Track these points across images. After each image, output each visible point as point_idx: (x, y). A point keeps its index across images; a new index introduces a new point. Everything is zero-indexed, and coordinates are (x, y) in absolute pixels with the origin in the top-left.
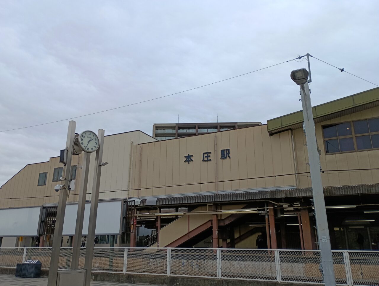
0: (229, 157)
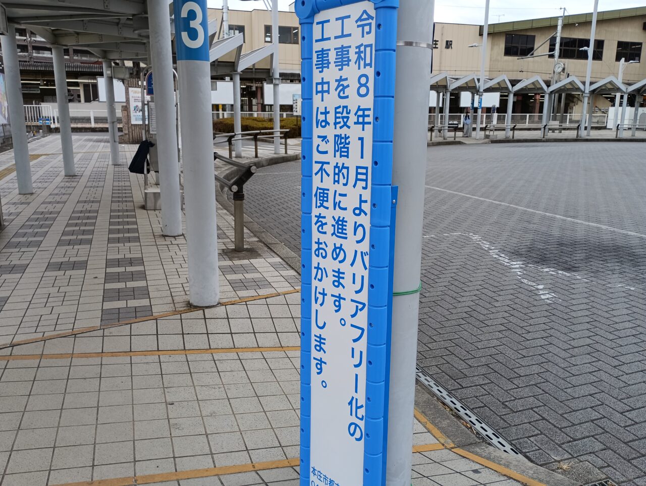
0: (452, 48)
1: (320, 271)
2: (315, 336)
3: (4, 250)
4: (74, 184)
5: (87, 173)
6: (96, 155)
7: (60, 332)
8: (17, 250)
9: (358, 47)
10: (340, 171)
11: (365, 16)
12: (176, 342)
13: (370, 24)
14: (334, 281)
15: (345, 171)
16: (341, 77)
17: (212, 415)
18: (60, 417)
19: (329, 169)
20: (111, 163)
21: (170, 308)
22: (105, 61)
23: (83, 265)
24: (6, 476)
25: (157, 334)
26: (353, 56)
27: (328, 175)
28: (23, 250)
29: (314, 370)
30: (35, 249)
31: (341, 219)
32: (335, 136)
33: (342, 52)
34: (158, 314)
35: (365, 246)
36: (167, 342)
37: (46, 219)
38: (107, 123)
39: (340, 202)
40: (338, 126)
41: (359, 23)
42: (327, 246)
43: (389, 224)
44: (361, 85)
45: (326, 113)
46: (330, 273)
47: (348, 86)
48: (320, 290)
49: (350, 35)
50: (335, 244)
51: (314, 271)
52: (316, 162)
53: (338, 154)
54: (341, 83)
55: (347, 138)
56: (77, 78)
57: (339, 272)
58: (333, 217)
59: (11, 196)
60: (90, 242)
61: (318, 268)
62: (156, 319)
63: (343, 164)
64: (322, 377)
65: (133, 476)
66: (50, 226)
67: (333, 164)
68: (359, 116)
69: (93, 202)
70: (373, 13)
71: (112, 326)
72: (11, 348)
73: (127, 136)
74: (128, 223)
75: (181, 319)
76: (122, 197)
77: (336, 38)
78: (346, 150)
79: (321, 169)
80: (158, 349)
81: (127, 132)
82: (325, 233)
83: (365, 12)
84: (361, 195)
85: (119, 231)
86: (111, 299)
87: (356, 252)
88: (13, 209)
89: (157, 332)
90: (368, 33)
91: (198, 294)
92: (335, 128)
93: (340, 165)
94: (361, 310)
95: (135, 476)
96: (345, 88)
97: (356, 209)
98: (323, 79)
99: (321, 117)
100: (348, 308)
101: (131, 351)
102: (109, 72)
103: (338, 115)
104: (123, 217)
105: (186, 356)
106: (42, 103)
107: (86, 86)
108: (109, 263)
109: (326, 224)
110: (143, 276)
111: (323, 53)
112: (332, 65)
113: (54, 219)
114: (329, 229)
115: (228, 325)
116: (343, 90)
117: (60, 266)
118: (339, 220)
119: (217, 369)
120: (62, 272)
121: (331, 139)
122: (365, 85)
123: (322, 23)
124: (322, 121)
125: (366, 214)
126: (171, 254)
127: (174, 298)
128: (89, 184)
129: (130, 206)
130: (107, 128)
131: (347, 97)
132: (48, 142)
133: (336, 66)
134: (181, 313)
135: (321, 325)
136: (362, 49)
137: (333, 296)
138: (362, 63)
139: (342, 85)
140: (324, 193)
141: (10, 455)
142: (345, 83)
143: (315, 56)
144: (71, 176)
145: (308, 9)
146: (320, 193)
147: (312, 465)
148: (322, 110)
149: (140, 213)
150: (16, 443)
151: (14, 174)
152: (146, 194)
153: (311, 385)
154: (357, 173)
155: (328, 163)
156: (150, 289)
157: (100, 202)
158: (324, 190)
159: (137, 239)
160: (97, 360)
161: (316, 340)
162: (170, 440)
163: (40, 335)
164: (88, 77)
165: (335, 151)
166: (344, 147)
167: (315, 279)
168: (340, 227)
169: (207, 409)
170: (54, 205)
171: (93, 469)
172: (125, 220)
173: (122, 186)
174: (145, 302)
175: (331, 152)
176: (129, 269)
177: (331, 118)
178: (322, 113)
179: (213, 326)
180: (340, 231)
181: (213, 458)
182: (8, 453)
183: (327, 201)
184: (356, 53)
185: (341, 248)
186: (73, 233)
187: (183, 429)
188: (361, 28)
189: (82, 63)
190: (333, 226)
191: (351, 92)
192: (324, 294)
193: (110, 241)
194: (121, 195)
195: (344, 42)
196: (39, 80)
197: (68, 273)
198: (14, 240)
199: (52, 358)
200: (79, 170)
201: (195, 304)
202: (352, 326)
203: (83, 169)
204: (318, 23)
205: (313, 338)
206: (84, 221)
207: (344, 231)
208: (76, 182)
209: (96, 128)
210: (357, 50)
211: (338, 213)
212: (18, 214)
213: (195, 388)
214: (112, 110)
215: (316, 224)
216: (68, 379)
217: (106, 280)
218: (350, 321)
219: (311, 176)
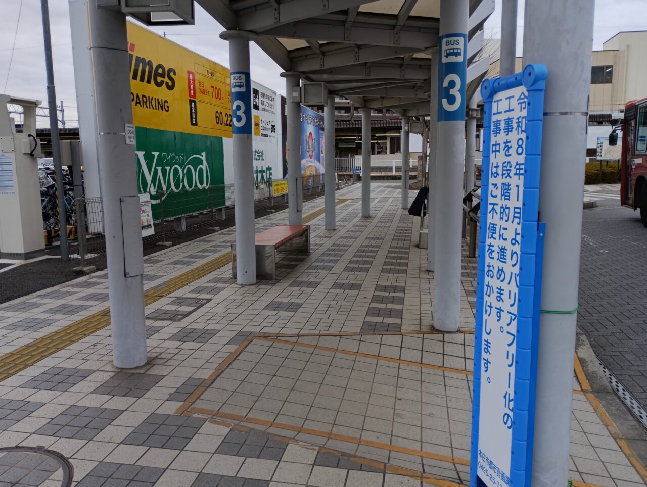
1: (489, 288)
2: (485, 340)
3: (307, 271)
4: (367, 224)
5: (380, 215)
6: (391, 200)
7: (331, 332)
8: (315, 271)
9: (518, 119)
10: (504, 210)
11: (523, 96)
12: (415, 356)
13: (525, 102)
14: (498, 296)
15: (507, 210)
16: (507, 140)
17: (431, 415)
18: (319, 389)
19: (498, 208)
20: (401, 207)
21: (417, 328)
22: (405, 118)
23: (358, 287)
24: (279, 415)
25: (401, 347)
26: (515, 125)
27: (497, 213)
28: (319, 271)
29: (483, 368)
30: (327, 272)
31: (503, 247)
32: (503, 184)
33: (509, 121)
34: (405, 331)
35: (516, 270)
36: (407, 355)
37: (340, 250)
38: (401, 171)
39: (503, 234)
40: (504, 176)
41: (520, 101)
42: (494, 268)
43: (535, 252)
44: (519, 146)
45: (497, 167)
46: (496, 290)
47: (511, 147)
48: (489, 304)
49: (513, 110)
50: (499, 267)
51: (486, 288)
52: (490, 204)
53: (503, 197)
54: (507, 144)
55: (509, 185)
56: (385, 133)
57: (500, 289)
58: (499, 246)
59: (319, 231)
60: (367, 270)
61: (488, 286)
62: (403, 335)
63: (506, 205)
64: (488, 374)
65: (359, 438)
66: (341, 256)
67: (500, 205)
68: (517, 169)
69: (378, 239)
70: (526, 94)
71: (368, 334)
72: (297, 337)
73: (421, 183)
74: (401, 258)
75: (423, 338)
76: (402, 236)
77: (506, 112)
78: (508, 194)
79: (493, 209)
80: (400, 358)
81: (420, 179)
82: (493, 258)
83: (523, 93)
84: (516, 229)
85: (392, 264)
86: (373, 315)
87: (512, 273)
88: (318, 241)
89: (402, 345)
90: (524, 108)
91: (440, 319)
92: (503, 178)
93: (504, 206)
94: (514, 320)
95: (360, 438)
96: (510, 148)
97: (513, 240)
98: (496, 141)
99: (494, 170)
100: (506, 317)
101: (379, 356)
102: (407, 128)
103: (505, 168)
104: (399, 252)
105: (421, 368)
106: (356, 156)
107: (392, 139)
108: (378, 288)
109: (494, 251)
110: (401, 301)
111: (498, 123)
112: (502, 132)
113: (346, 251)
114: (495, 255)
115: (463, 351)
116: (508, 150)
117: (341, 286)
118: (502, 248)
119: (445, 384)
120: (342, 291)
121: (500, 186)
122: (521, 146)
123: (498, 101)
124: (495, 173)
125: (518, 244)
126: (430, 286)
127: (422, 321)
128: (379, 224)
129: (407, 244)
130: (401, 176)
131: (510, 155)
132: (355, 189)
133: (505, 132)
134: (424, 333)
135: (488, 332)
136: (520, 119)
137: (496, 308)
138: (520, 130)
139: (508, 146)
140: (493, 227)
141: (284, 404)
142: (509, 145)
143: (492, 124)
144: (367, 216)
145: (488, 92)
146: (492, 227)
147: (479, 448)
148: (495, 165)
149: (414, 250)
150: (289, 397)
151: (323, 215)
152: (420, 233)
153: (481, 380)
154: (515, 212)
155: (497, 204)
156: (404, 311)
157: (383, 239)
158: (494, 224)
159: (405, 272)
160: (353, 357)
161: (485, 344)
162: (392, 423)
163: (318, 332)
164: (395, 131)
165: (502, 195)
166: (507, 193)
167: (486, 294)
168: (502, 253)
169: (427, 410)
170: (348, 240)
171: (333, 426)
172: (400, 255)
173: (405, 227)
174: (398, 321)
175: (499, 196)
176: (392, 294)
177: (500, 171)
178: (495, 167)
179: (449, 349)
180: (502, 257)
181: (421, 444)
182: (283, 402)
183: (495, 233)
184: (517, 123)
185: (502, 270)
186: (357, 262)
187: (404, 418)
188: (520, 105)
189: (390, 119)
190: (498, 253)
191: (512, 151)
192: (491, 307)
193: (383, 271)
194: (402, 235)
195: (510, 115)
196: (355, 136)
197: (347, 292)
198: (315, 264)
199: (322, 349)
200: (373, 212)
201: (437, 328)
202: (508, 333)
203: (377, 212)
204: (495, 101)
205: (483, 342)
206: (367, 254)
207: (505, 257)
208: (369, 222)
209: (396, 176)
210: (517, 121)
211: (502, 243)
212: (321, 245)
213: (421, 393)
214: (406, 161)
215: (488, 251)
216: (330, 365)
217: (373, 301)
218: (506, 329)
219: (486, 214)
